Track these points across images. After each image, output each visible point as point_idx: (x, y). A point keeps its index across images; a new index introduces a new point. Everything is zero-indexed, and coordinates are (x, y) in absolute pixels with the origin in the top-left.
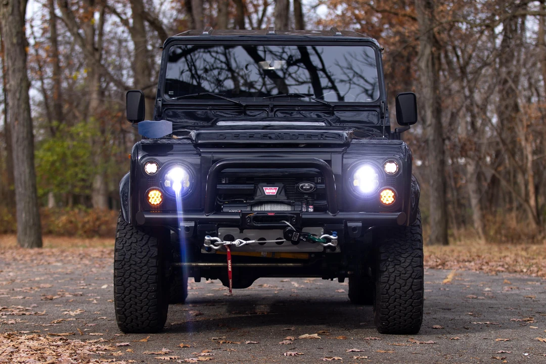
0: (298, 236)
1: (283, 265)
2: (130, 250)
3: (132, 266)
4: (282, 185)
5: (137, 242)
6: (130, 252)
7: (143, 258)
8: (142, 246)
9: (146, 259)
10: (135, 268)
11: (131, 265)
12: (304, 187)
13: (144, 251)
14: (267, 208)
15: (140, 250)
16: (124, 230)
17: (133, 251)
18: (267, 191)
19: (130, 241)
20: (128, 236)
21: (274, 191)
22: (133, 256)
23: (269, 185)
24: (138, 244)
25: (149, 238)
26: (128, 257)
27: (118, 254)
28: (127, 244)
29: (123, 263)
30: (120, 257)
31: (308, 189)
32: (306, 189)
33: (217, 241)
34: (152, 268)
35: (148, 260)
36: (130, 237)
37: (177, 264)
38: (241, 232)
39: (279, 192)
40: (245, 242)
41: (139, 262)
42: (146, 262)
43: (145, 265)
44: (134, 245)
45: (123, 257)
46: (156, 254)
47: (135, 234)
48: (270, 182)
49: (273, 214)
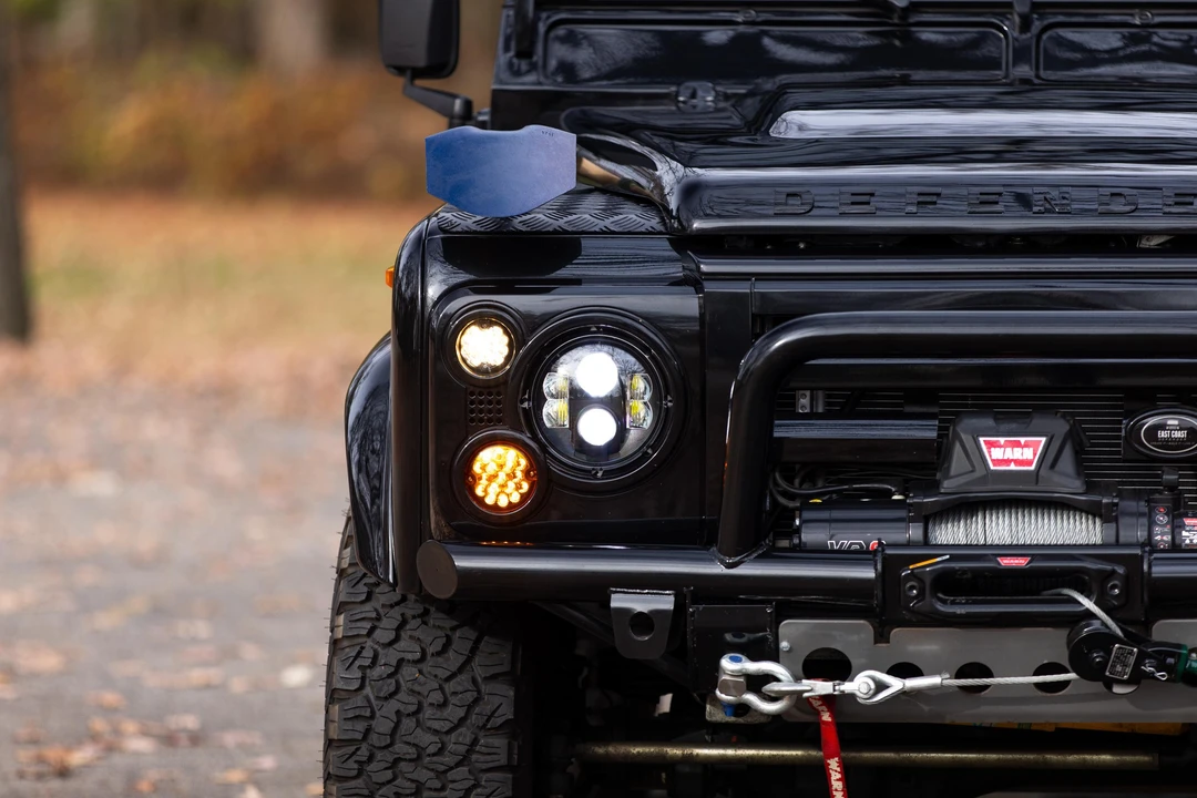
0: (1132, 660)
1: (1073, 758)
2: (392, 695)
3: (403, 766)
4: (1061, 427)
5: (423, 659)
6: (393, 705)
7: (449, 732)
8: (448, 679)
9: (465, 734)
10: (414, 776)
11: (397, 761)
12: (1163, 434)
13: (453, 700)
14: (998, 529)
15: (437, 697)
16: (368, 607)
17: (405, 701)
18: (997, 453)
19: (390, 656)
20: (383, 635)
21: (1028, 454)
22: (408, 724)
23: (1005, 427)
24: (426, 667)
25: (477, 642)
26: (383, 725)
27: (342, 710)
28: (379, 671)
29: (364, 752)
30: (349, 726)
31: (1180, 444)
32: (1169, 444)
33: (774, 678)
34: (489, 775)
35: (475, 742)
36: (392, 635)
37: (601, 750)
38: (881, 636)
39: (1049, 460)
40: (896, 684)
41: (432, 749)
42: (462, 749)
43: (458, 764)
44: (409, 672)
45: (361, 726)
46: (507, 712)
47: (413, 624)
48: (1012, 411)
49: (1021, 562)
